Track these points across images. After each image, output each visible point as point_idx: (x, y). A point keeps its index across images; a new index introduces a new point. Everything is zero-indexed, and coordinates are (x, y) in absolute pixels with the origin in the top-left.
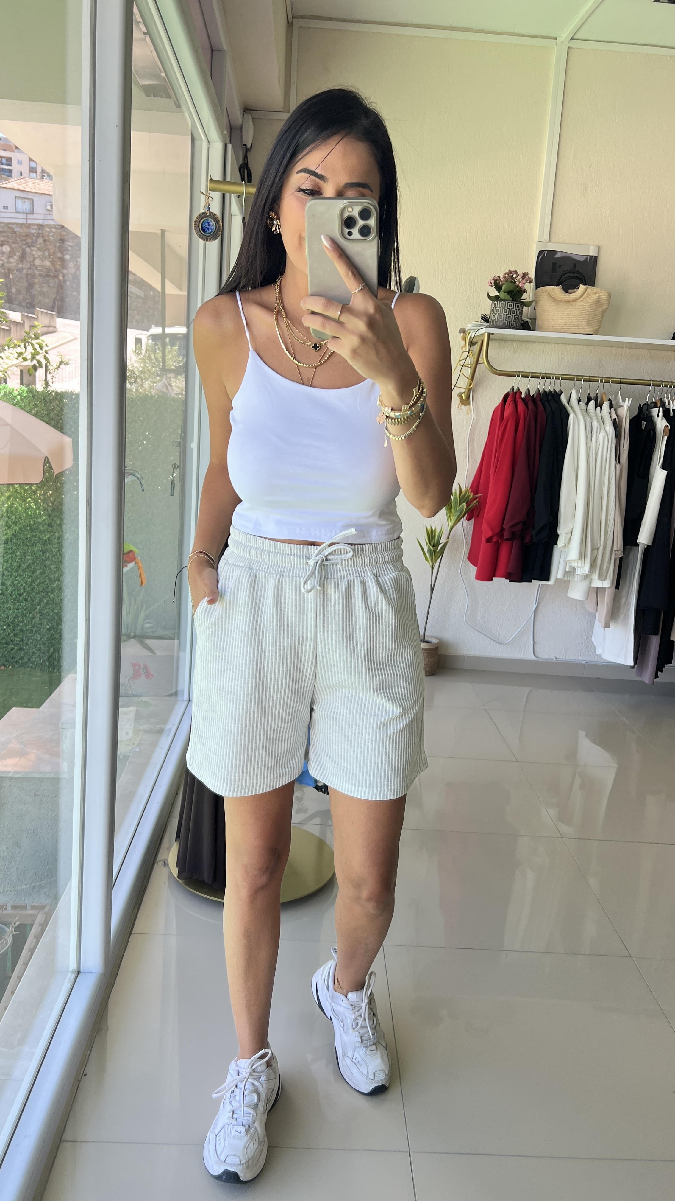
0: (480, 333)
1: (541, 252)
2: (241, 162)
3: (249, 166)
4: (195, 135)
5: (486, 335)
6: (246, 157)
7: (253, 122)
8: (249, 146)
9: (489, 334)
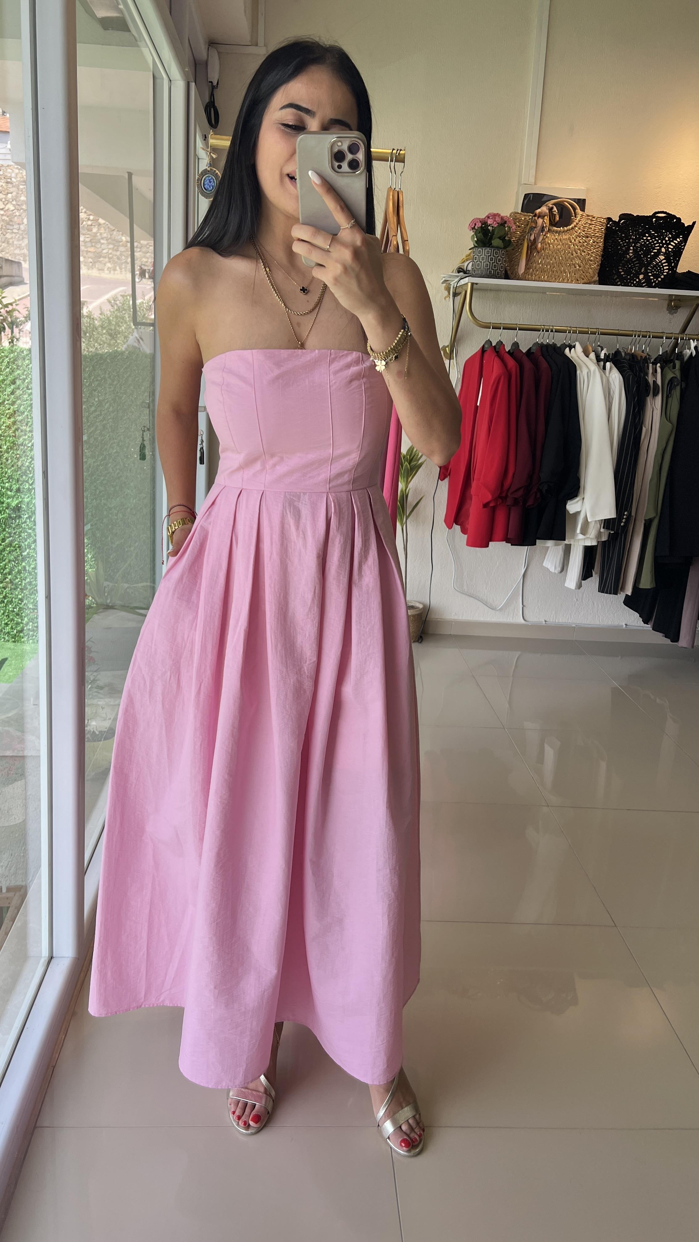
0: (463, 283)
1: (526, 196)
2: (206, 101)
3: (216, 104)
4: (157, 75)
5: (469, 285)
6: (212, 95)
7: (219, 56)
8: (215, 83)
9: (473, 284)
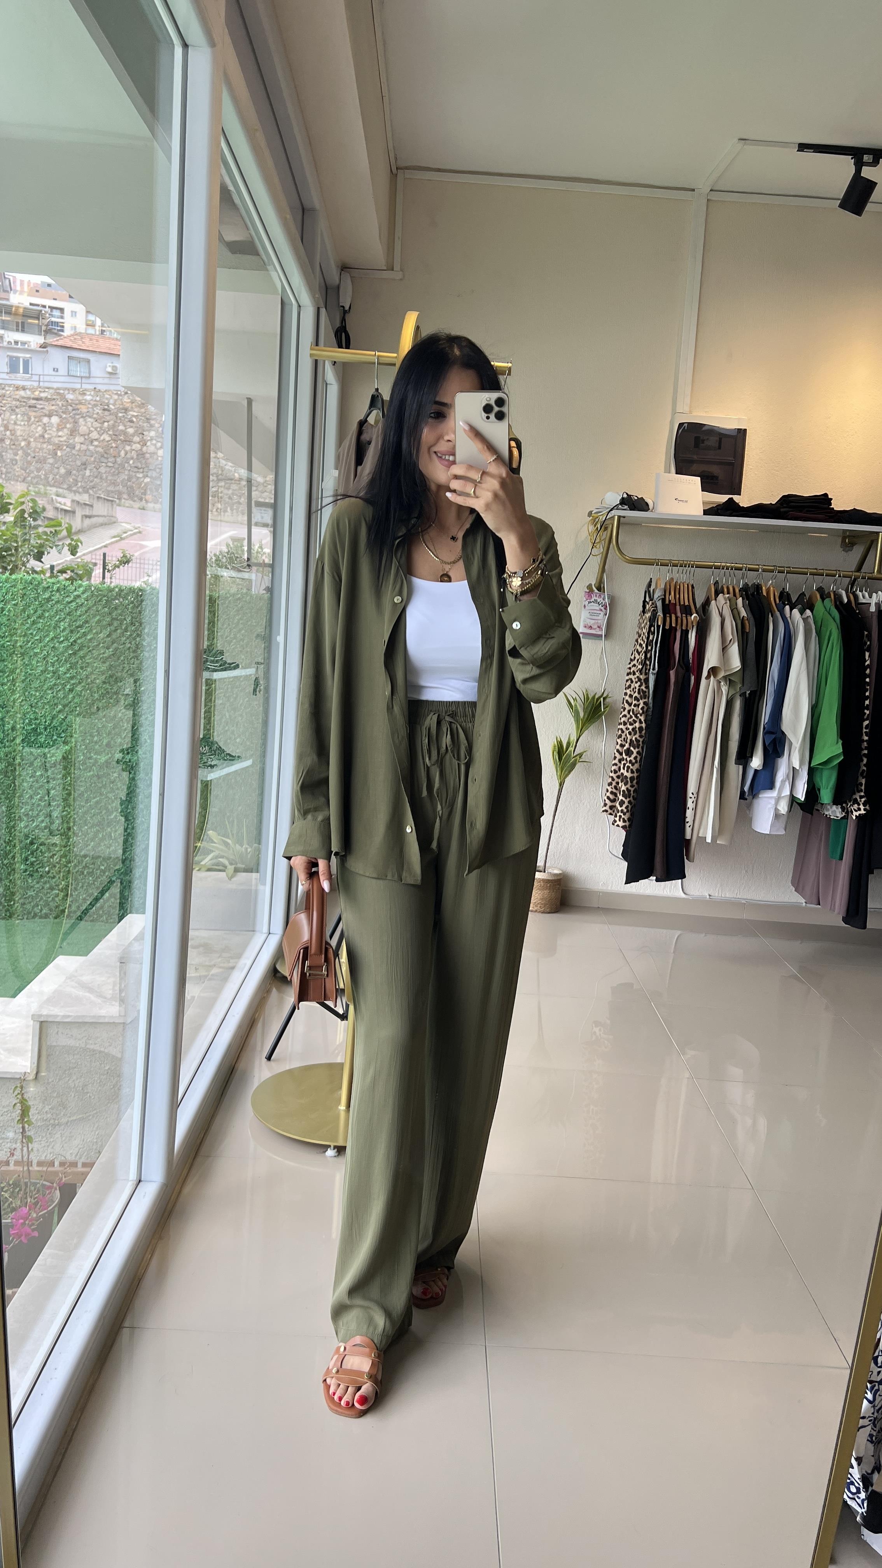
0: (611, 516)
1: (681, 425)
2: (338, 324)
3: (347, 329)
4: (286, 300)
5: (616, 517)
6: (343, 320)
7: (352, 282)
8: (347, 308)
9: (619, 517)
